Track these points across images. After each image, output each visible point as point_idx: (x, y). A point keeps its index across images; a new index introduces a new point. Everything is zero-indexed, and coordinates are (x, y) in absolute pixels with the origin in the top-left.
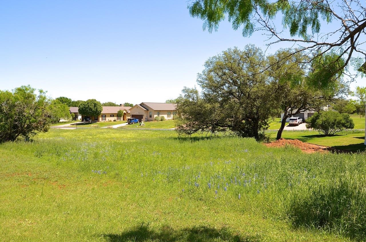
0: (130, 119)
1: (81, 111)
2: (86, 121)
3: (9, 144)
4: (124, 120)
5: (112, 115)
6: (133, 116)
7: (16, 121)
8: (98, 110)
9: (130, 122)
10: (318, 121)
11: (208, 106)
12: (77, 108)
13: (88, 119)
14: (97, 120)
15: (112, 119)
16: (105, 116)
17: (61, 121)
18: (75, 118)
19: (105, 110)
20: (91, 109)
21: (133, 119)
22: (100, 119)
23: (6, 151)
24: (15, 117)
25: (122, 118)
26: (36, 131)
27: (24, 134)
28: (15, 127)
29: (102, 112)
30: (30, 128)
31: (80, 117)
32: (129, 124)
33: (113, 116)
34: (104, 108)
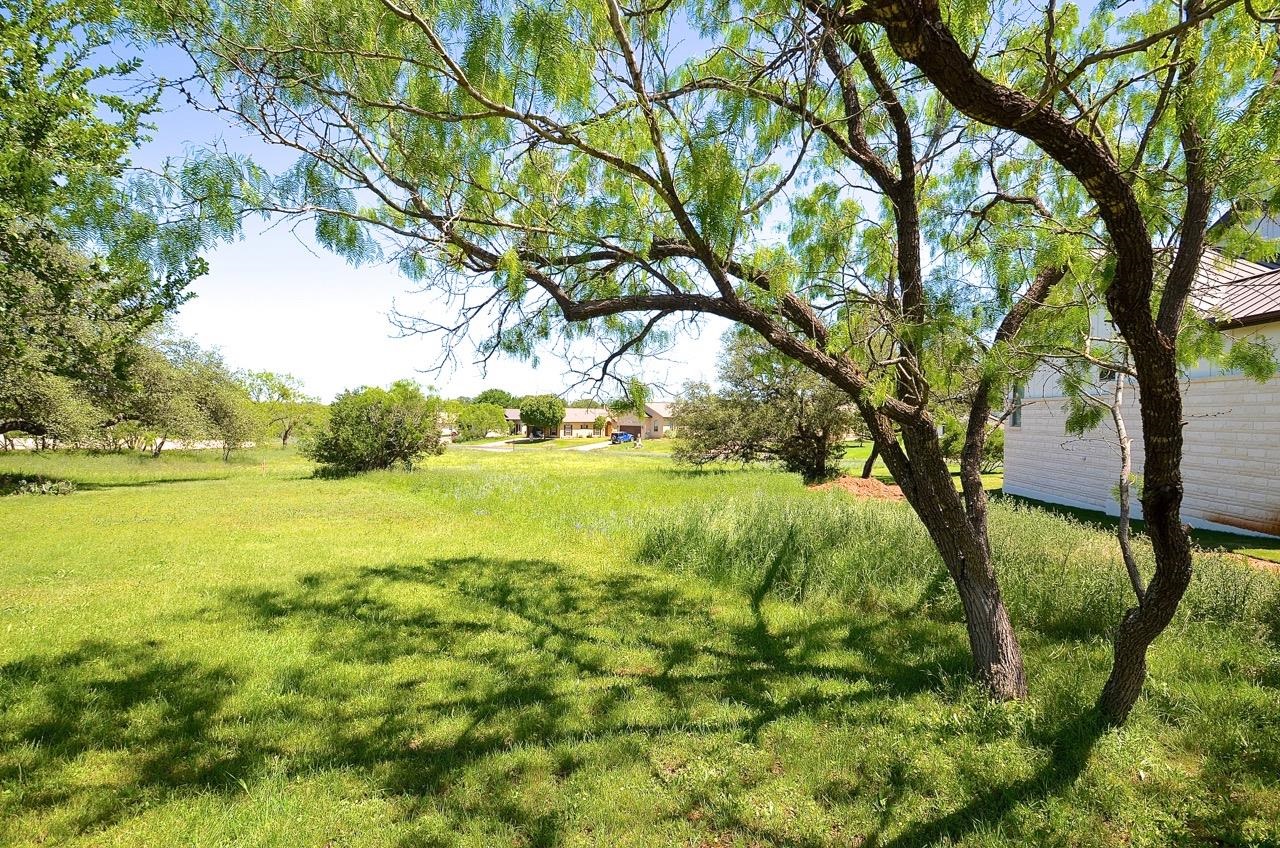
0: (616, 435)
1: (527, 417)
2: (535, 435)
3: (380, 474)
4: (607, 435)
5: (584, 426)
6: (622, 428)
7: (390, 436)
8: (558, 415)
9: (615, 439)
10: (954, 444)
11: (721, 414)
12: (518, 411)
13: (539, 433)
14: (555, 434)
15: (585, 432)
16: (570, 427)
17: (488, 435)
18: (515, 430)
19: (571, 416)
20: (542, 413)
21: (622, 435)
22: (562, 432)
23: (371, 484)
24: (391, 430)
25: (603, 432)
26: (424, 454)
27: (405, 458)
28: (389, 445)
29: (564, 420)
30: (413, 448)
31: (524, 428)
32: (614, 443)
33: (587, 428)
34: (567, 411)
